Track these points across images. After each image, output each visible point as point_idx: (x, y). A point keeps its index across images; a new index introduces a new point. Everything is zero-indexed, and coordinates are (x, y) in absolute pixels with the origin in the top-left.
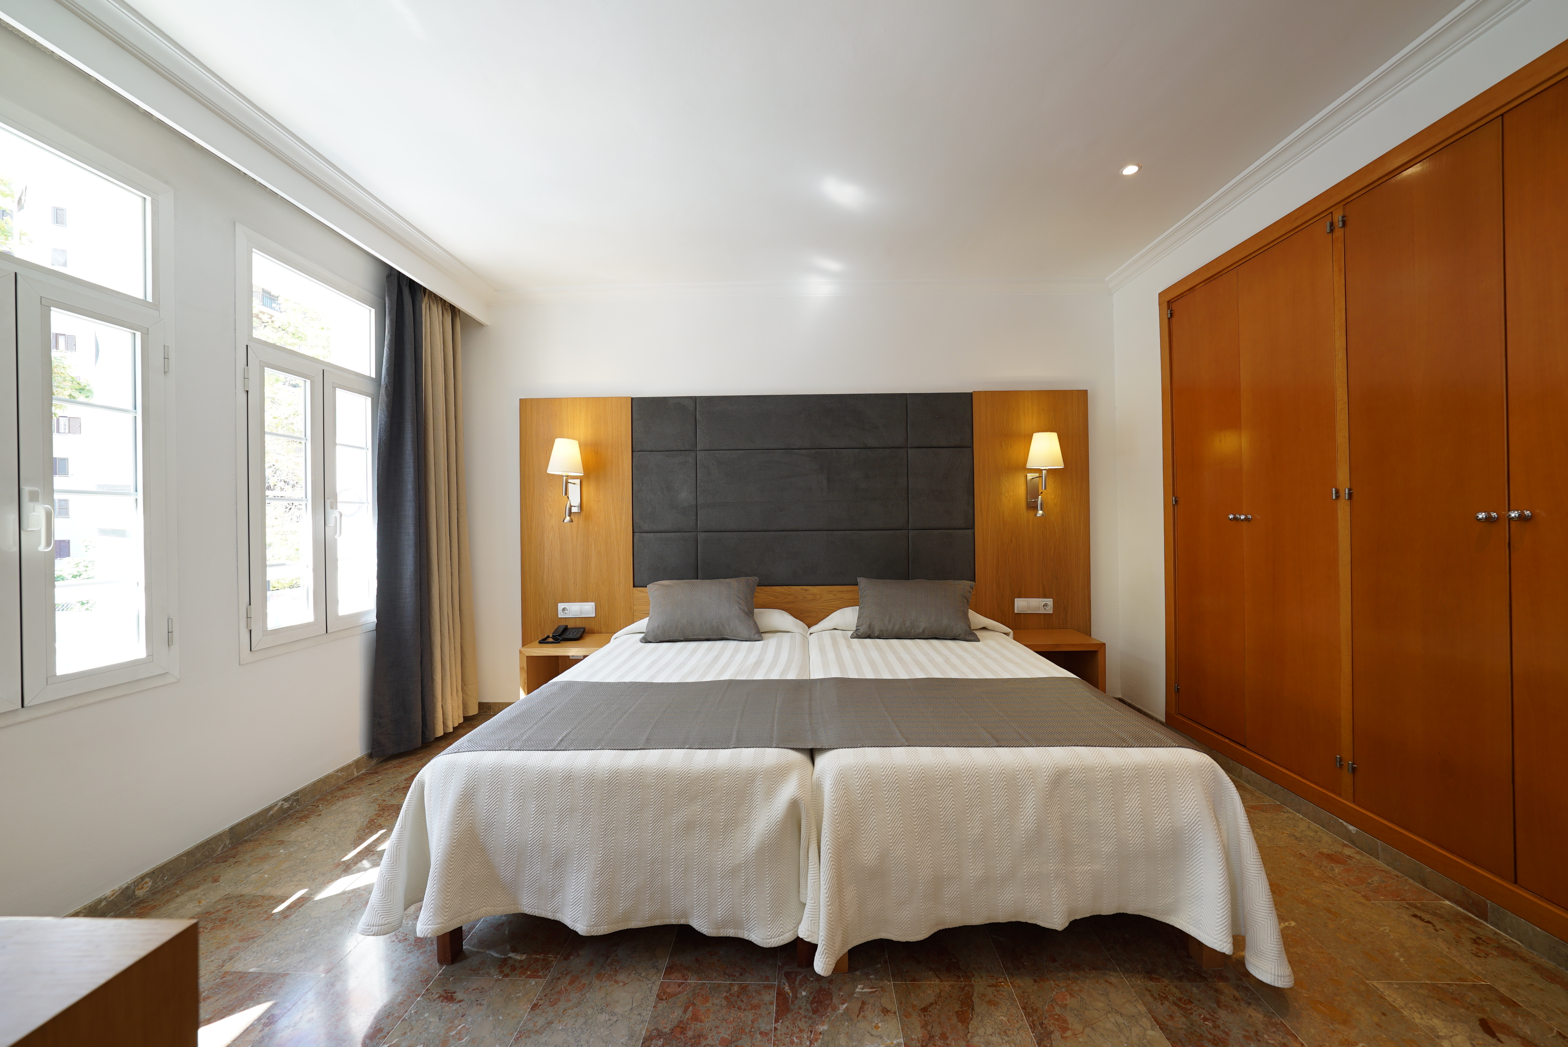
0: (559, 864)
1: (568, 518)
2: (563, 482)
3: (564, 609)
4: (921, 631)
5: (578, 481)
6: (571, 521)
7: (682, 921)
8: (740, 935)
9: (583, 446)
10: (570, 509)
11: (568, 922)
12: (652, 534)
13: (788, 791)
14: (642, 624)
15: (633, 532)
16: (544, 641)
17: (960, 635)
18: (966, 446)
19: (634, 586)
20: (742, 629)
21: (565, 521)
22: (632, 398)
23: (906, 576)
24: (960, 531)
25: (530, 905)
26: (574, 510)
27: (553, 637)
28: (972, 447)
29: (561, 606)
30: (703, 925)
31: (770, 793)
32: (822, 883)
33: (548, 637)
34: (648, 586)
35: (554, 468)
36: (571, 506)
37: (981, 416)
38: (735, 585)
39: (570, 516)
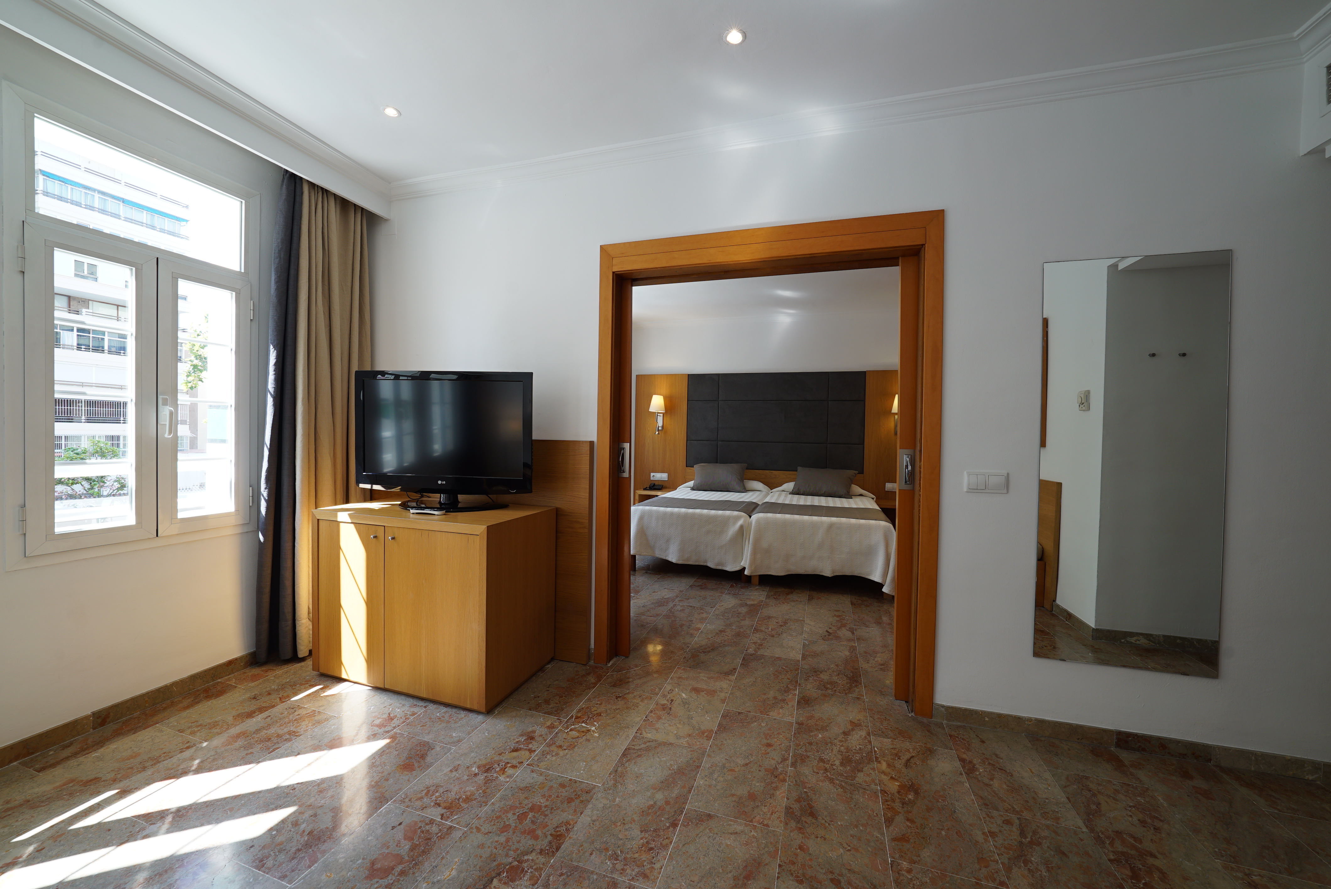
0: (668, 541)
1: (657, 432)
2: (655, 415)
3: (653, 476)
4: (823, 492)
5: (662, 415)
6: (659, 434)
7: (705, 564)
8: (723, 569)
9: (665, 398)
10: (658, 428)
11: (670, 559)
12: (696, 441)
13: (740, 523)
14: (691, 483)
15: (687, 440)
16: (645, 489)
17: (842, 495)
18: (862, 400)
19: (686, 467)
20: (737, 488)
21: (656, 434)
22: (688, 375)
23: (825, 467)
24: (856, 445)
25: (659, 554)
26: (660, 428)
27: (650, 488)
28: (864, 401)
29: (652, 474)
30: (711, 565)
31: (735, 523)
32: (749, 552)
33: (647, 488)
34: (694, 466)
35: (652, 409)
36: (659, 427)
37: (870, 385)
38: (735, 466)
39: (658, 431)
